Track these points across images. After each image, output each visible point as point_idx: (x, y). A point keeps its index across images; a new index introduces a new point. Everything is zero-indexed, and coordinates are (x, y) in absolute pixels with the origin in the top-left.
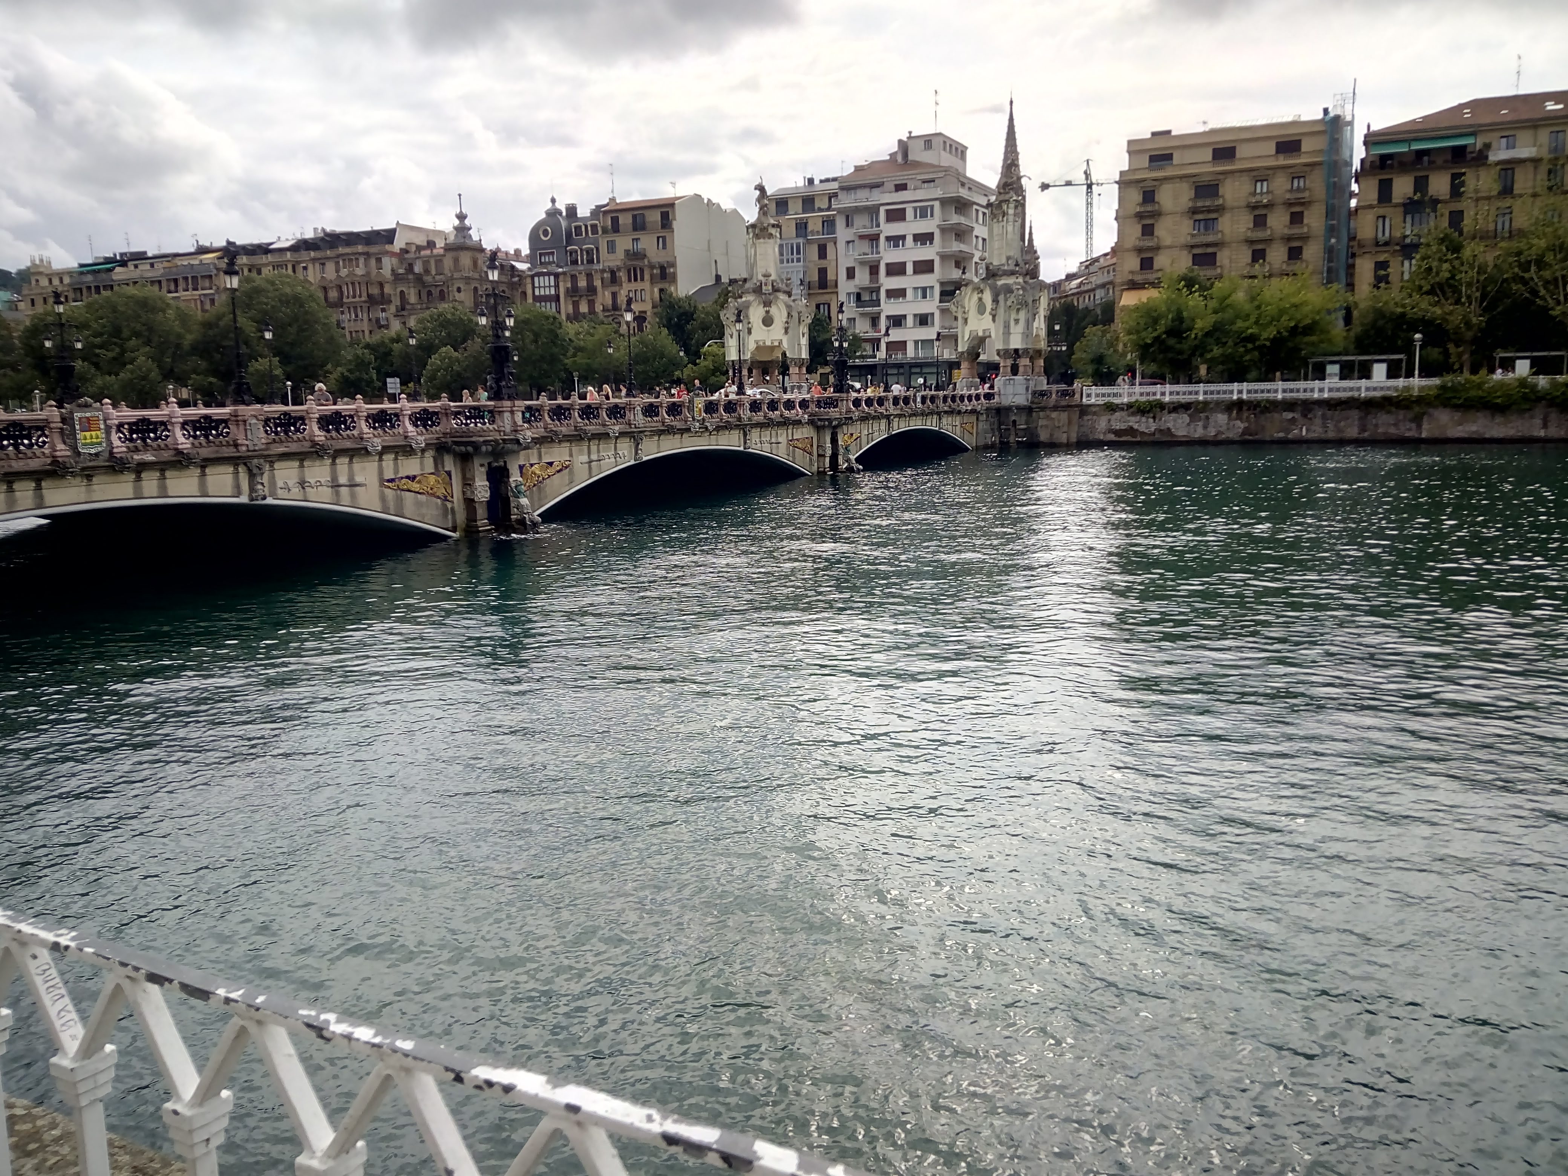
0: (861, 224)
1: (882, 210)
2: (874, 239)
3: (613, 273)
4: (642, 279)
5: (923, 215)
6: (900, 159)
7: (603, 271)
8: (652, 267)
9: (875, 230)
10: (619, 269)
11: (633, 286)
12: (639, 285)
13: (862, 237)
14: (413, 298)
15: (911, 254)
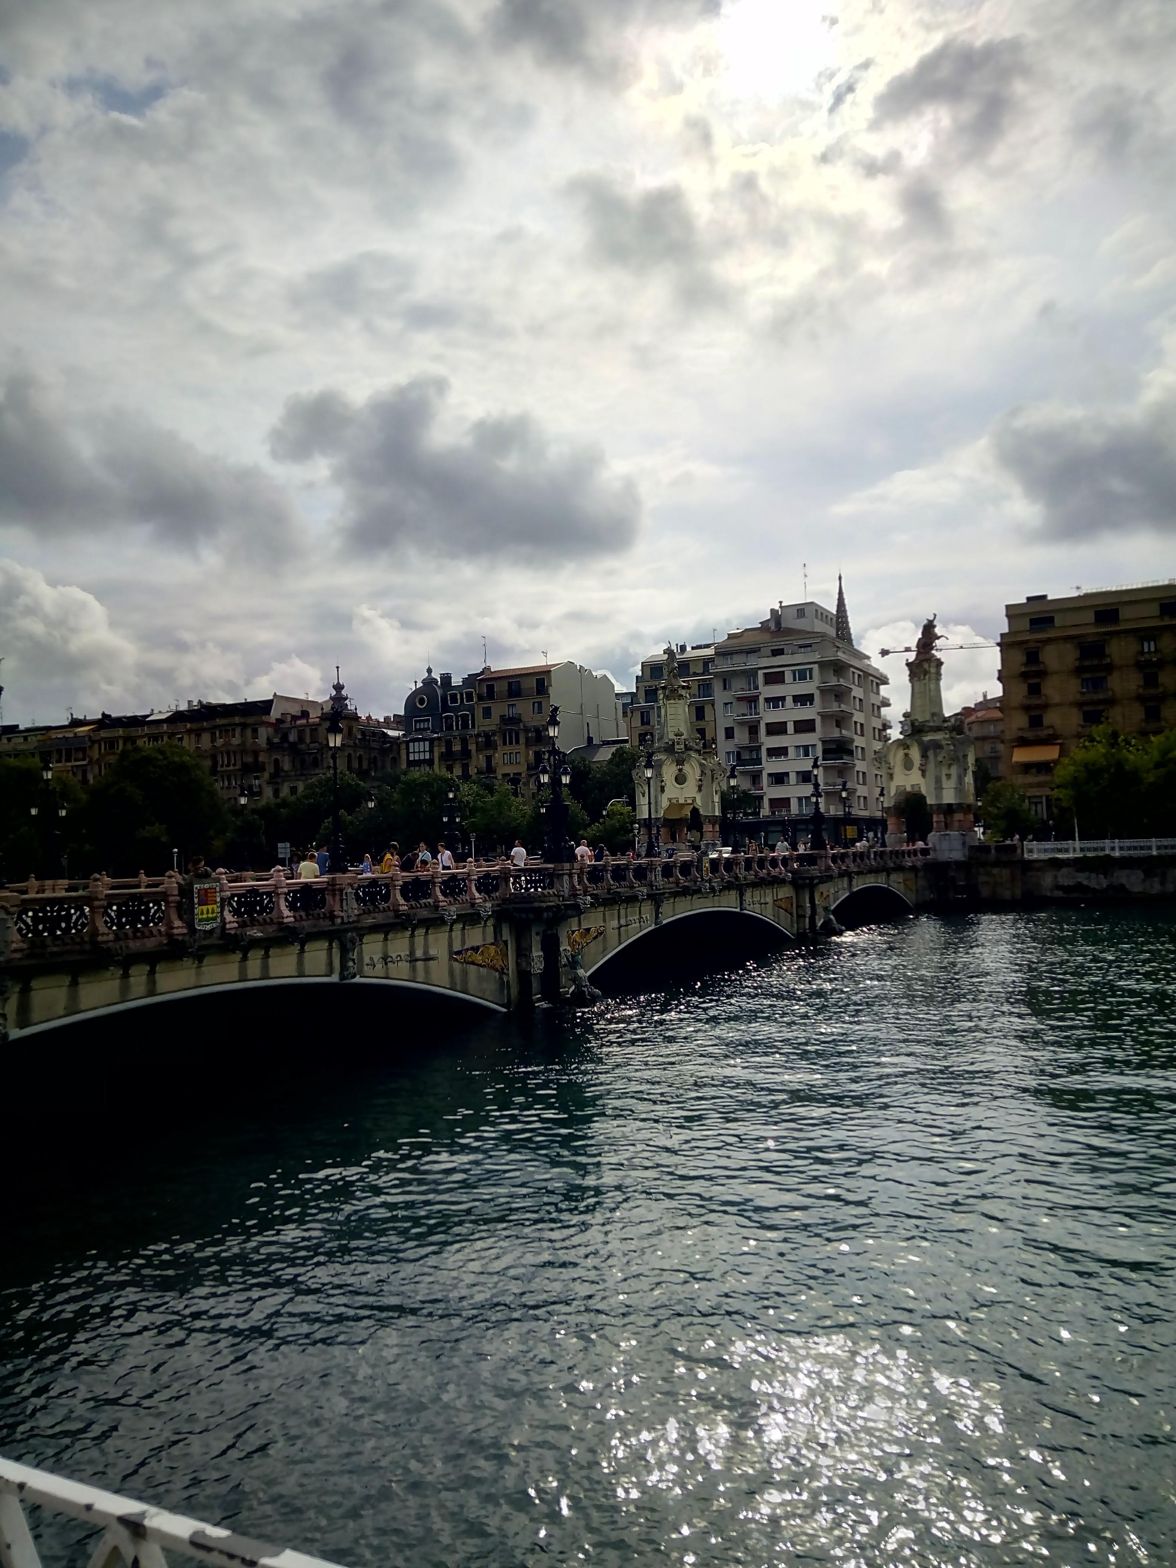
0: (739, 688)
1: (761, 673)
2: (752, 701)
3: (487, 736)
4: (517, 742)
5: (802, 677)
6: (772, 626)
7: (478, 735)
8: (527, 730)
9: (754, 692)
10: (494, 734)
11: (508, 749)
12: (514, 748)
13: (740, 699)
14: (286, 765)
15: (790, 714)
